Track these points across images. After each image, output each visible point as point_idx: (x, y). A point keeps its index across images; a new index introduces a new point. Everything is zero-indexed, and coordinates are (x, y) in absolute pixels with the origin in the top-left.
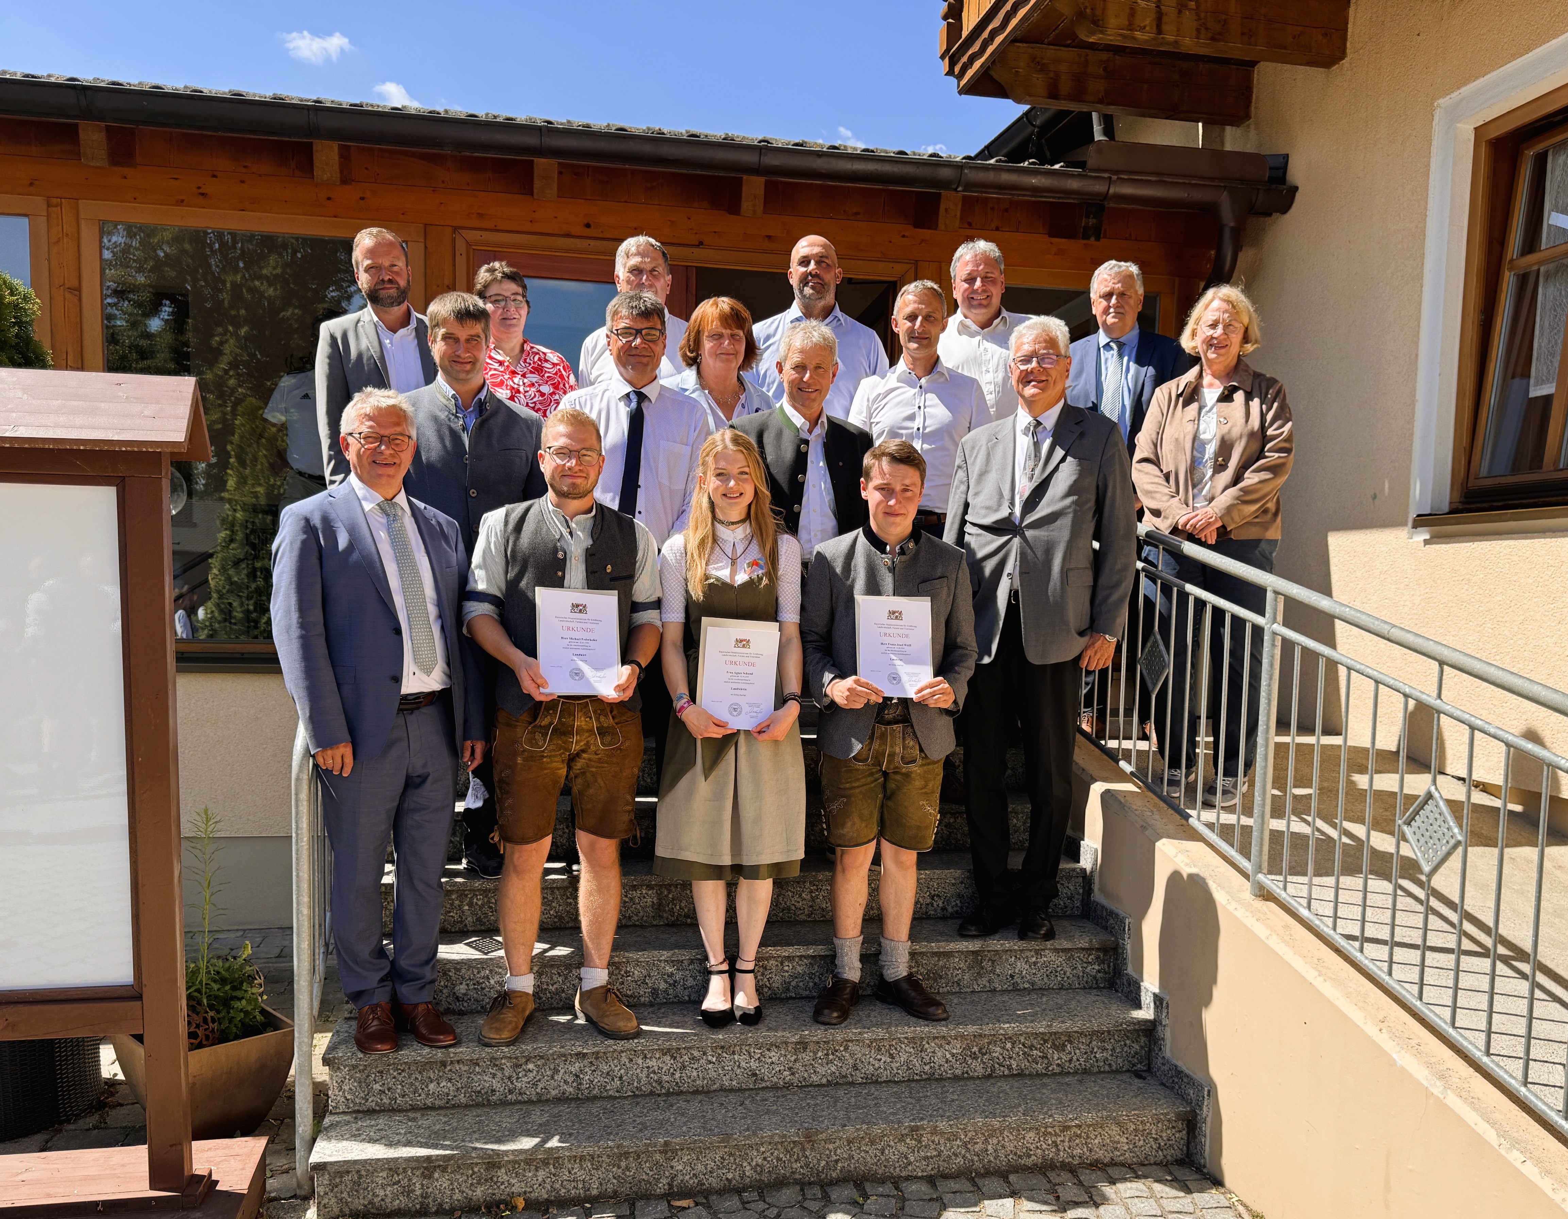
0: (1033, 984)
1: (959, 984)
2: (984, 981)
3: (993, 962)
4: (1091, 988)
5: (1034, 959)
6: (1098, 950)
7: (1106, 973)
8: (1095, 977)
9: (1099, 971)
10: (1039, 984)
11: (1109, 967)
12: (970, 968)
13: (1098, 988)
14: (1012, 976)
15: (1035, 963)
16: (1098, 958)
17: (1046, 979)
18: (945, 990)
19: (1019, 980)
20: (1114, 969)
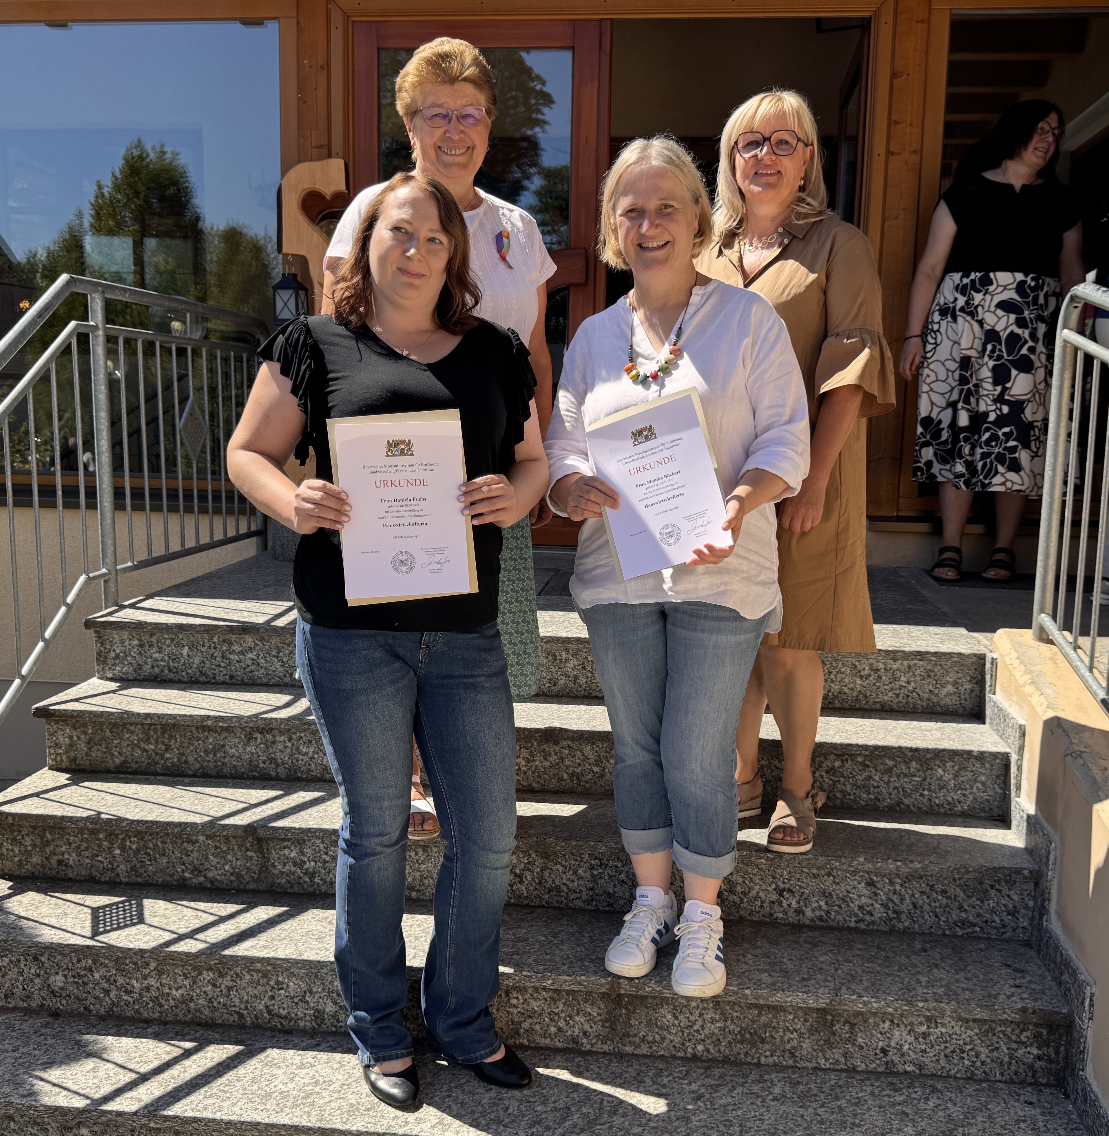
0: (920, 1067)
1: (793, 1055)
2: (837, 1054)
3: (853, 1026)
4: (1022, 1082)
5: (923, 1028)
6: (1036, 1025)
7: (1051, 1062)
8: (1031, 1067)
9: (1039, 1058)
10: (931, 1067)
11: (1057, 1052)
12: (812, 1031)
13: (1036, 1084)
14: (884, 1051)
15: (925, 1035)
16: (1037, 1036)
17: (943, 1062)
18: (770, 1060)
19: (896, 1059)
20: (1066, 1058)
